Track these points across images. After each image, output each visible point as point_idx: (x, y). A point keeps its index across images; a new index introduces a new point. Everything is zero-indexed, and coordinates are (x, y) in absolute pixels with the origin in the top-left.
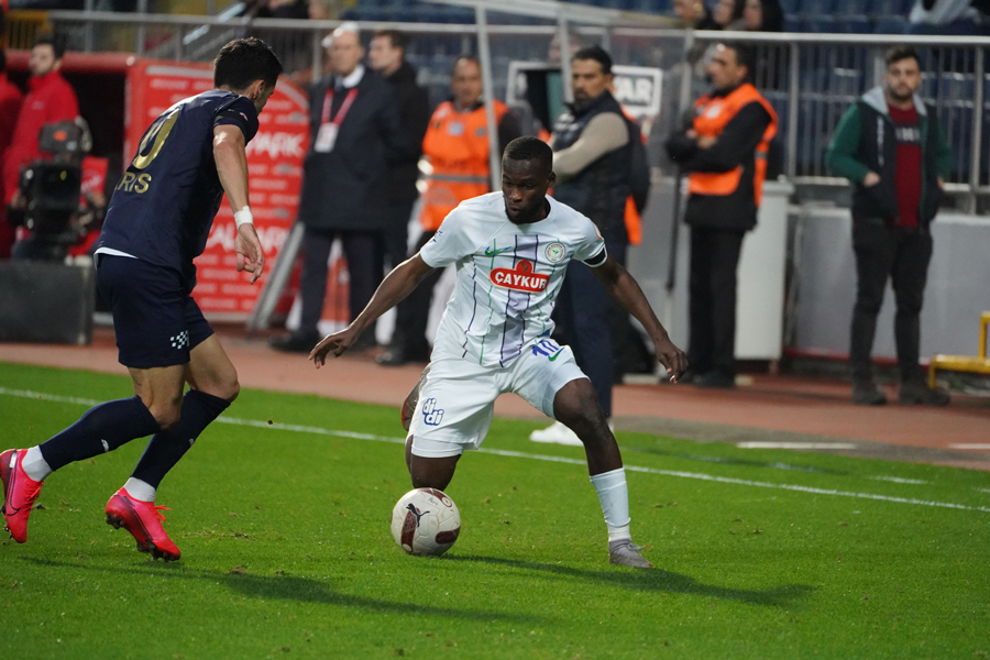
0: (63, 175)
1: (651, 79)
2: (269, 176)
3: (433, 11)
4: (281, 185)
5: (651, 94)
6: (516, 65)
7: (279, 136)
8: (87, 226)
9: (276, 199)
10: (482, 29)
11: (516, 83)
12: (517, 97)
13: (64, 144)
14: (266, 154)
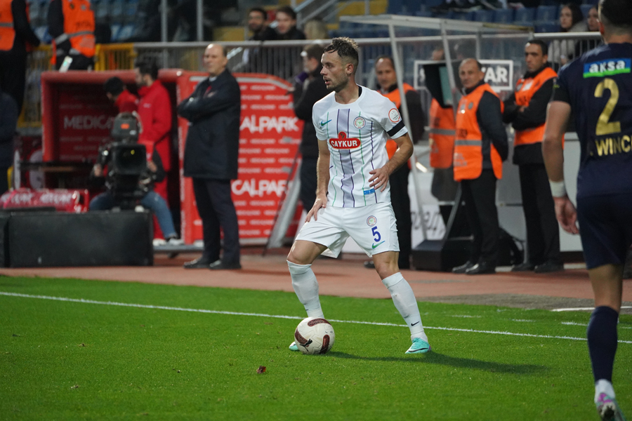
0: (132, 152)
1: (507, 67)
2: (277, 146)
3: (370, 30)
4: (286, 151)
5: (508, 77)
6: (417, 63)
7: (281, 119)
8: (147, 185)
9: (282, 160)
10: (393, 40)
11: (419, 74)
12: (419, 84)
13: (128, 131)
14: (274, 130)
